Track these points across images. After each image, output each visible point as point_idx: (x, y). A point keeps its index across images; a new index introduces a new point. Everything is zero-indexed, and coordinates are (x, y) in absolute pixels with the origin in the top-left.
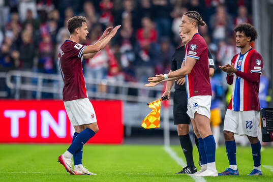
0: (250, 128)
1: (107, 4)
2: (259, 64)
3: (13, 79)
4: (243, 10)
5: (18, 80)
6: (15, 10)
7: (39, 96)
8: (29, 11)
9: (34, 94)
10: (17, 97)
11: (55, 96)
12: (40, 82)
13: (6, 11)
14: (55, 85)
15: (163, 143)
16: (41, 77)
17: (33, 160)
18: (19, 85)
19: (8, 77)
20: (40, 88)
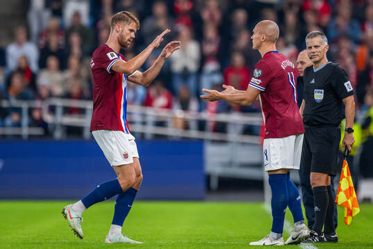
1: (184, 5)
5: (59, 111)
6: (58, 13)
7: (87, 133)
8: (77, 15)
12: (89, 113)
15: (262, 200)
16: (90, 107)
18: (59, 118)
19: (44, 107)
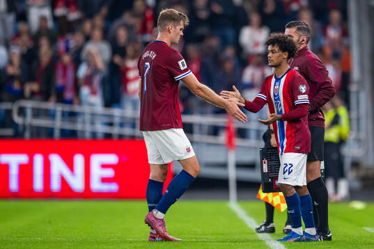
0: (289, 173)
2: (304, 91)
3: (22, 112)
4: (335, 16)
5: (29, 112)
7: (57, 134)
9: (50, 132)
10: (27, 135)
11: (79, 134)
12: (59, 115)
13: (11, 19)
14: (80, 119)
15: (227, 198)
16: (59, 109)
17: (49, 222)
18: (30, 120)
19: (15, 108)
20: (58, 124)
